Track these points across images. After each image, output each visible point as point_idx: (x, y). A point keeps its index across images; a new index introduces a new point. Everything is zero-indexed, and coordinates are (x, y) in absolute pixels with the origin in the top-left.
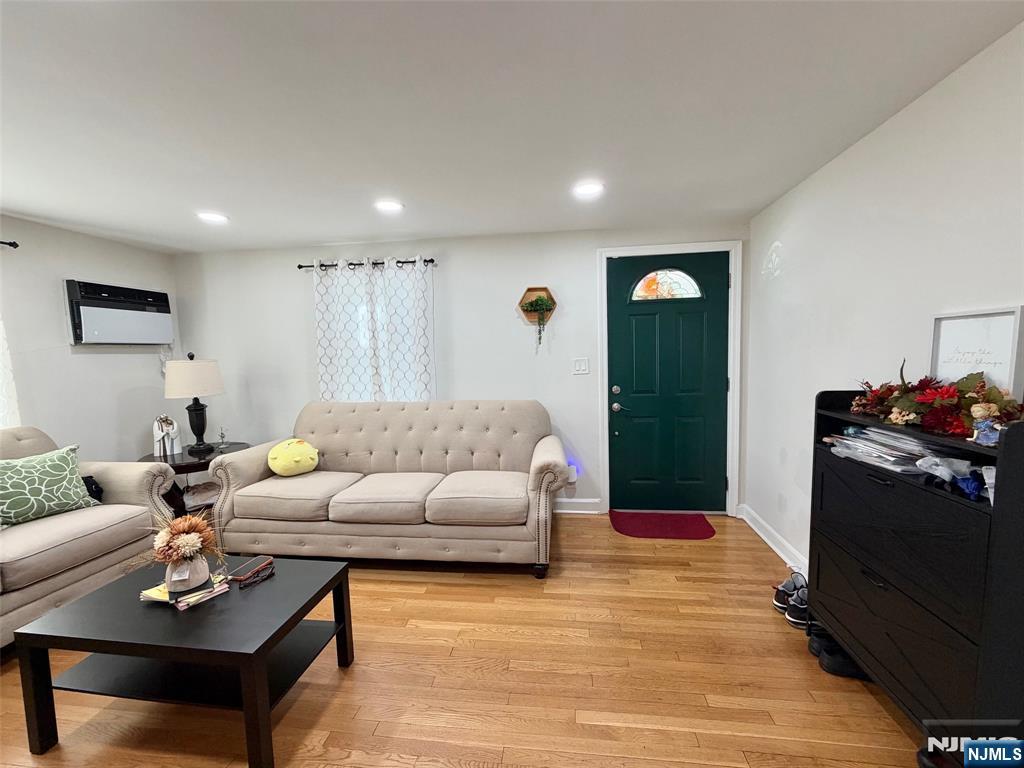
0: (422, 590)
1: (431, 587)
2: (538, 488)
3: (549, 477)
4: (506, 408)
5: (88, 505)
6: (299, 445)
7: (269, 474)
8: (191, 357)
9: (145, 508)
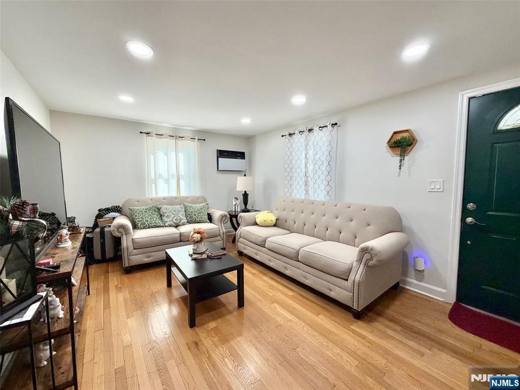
0: (291, 293)
1: (296, 295)
2: (360, 260)
3: (367, 256)
4: (367, 210)
5: (206, 222)
6: (268, 214)
7: (256, 224)
8: (245, 175)
9: (217, 227)
